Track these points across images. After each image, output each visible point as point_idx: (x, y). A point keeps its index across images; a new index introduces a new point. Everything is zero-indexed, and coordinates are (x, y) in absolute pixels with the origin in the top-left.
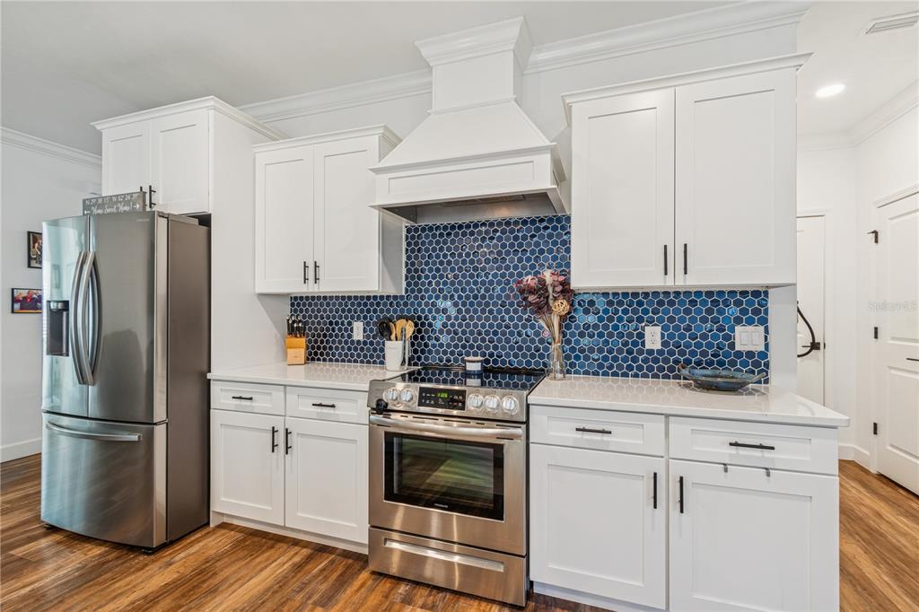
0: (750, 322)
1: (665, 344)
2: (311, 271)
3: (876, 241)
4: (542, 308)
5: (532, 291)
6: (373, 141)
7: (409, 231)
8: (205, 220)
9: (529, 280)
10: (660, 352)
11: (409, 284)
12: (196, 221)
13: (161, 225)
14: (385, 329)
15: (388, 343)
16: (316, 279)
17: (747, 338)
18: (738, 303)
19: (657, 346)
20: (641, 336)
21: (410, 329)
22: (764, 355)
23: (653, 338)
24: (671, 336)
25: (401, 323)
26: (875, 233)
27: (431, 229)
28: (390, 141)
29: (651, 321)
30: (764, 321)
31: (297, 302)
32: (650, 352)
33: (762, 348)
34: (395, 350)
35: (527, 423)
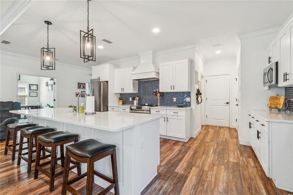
0: (188, 97)
1: (176, 101)
2: (123, 89)
3: (236, 80)
4: (156, 95)
5: (155, 92)
6: (131, 69)
7: (138, 82)
8: (107, 82)
9: (155, 91)
10: (176, 102)
11: (138, 91)
12: (106, 82)
13: (102, 83)
14: (134, 99)
15: (134, 101)
16: (123, 91)
17: (188, 99)
18: (187, 94)
19: (175, 101)
20: (173, 99)
21: (138, 98)
22: (190, 102)
23: (175, 100)
24: (177, 99)
25: (136, 98)
26: (236, 78)
27: (142, 82)
28: (135, 68)
29: (174, 97)
30: (190, 97)
31: (121, 94)
32: (174, 102)
33: (190, 101)
34: (135, 102)
35: (150, 111)
